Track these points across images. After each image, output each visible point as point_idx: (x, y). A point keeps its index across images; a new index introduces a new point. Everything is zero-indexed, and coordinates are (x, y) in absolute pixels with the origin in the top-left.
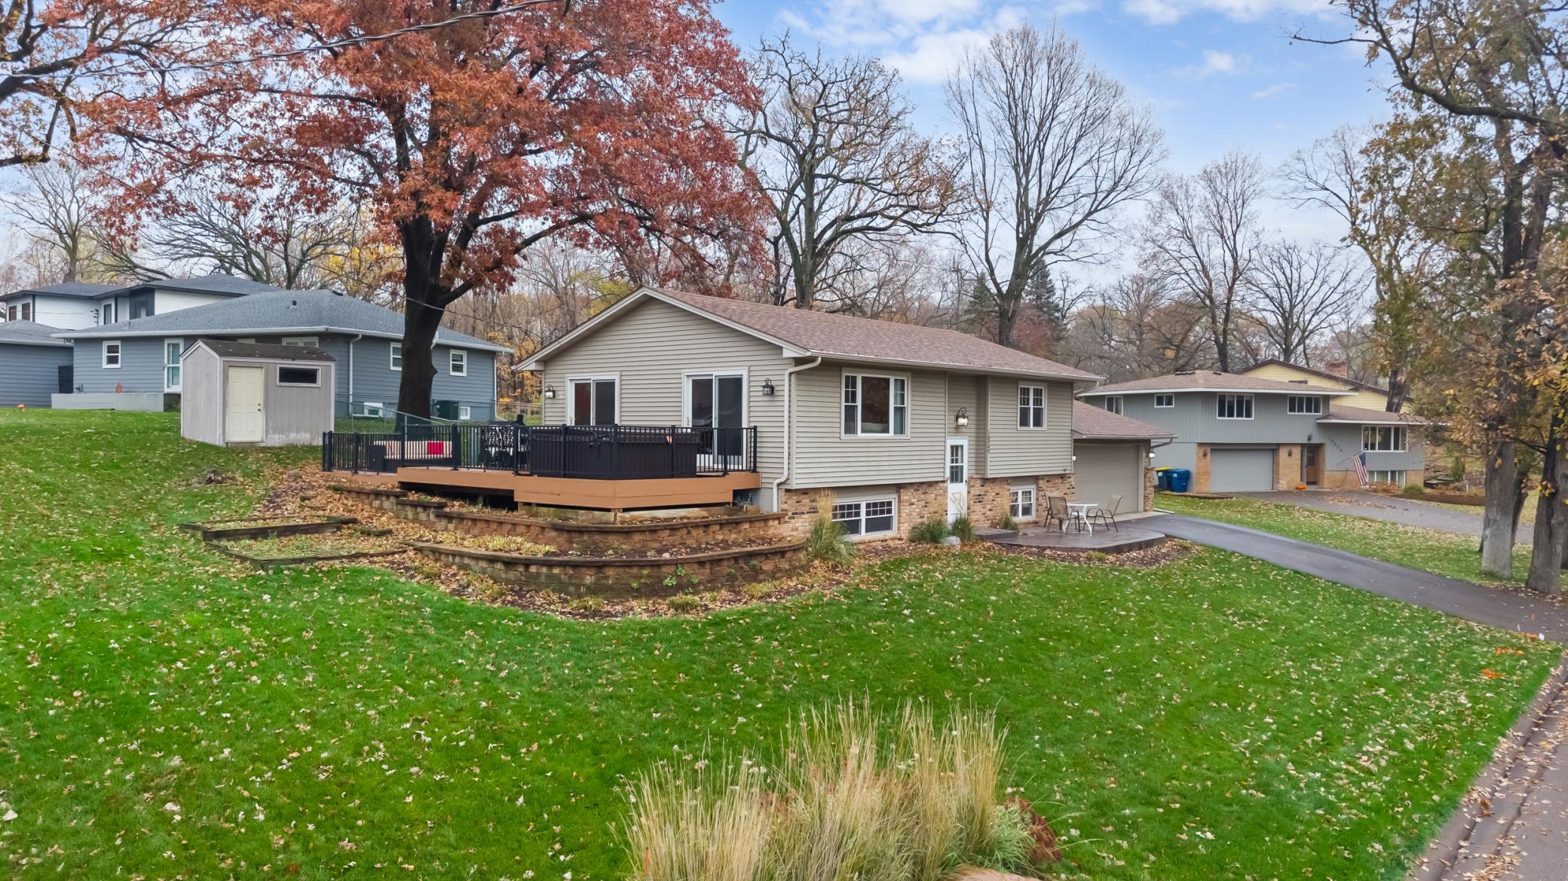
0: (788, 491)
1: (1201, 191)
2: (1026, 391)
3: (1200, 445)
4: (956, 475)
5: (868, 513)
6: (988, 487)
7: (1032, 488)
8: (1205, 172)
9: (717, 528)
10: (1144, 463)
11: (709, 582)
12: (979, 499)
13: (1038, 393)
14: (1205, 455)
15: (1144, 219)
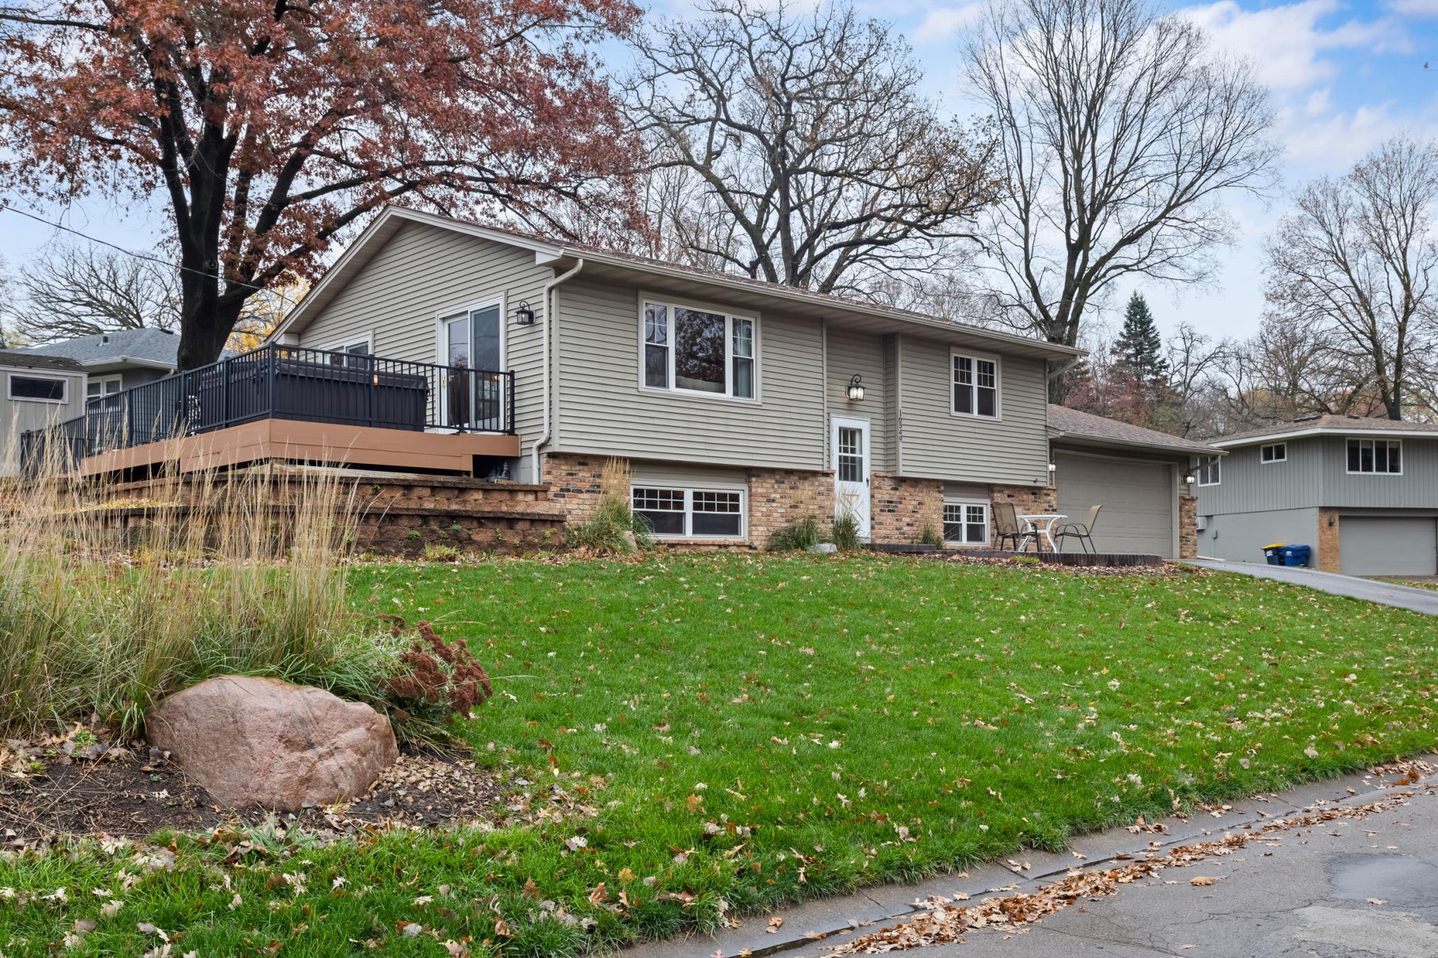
0: (553, 456)
1: (1359, 199)
2: (964, 364)
3: (1324, 509)
4: (850, 470)
5: (697, 506)
6: (904, 491)
7: (985, 503)
8: (1358, 170)
9: (427, 492)
10: (1179, 490)
11: (374, 543)
12: (890, 507)
13: (986, 368)
14: (1331, 524)
15: (1274, 236)
